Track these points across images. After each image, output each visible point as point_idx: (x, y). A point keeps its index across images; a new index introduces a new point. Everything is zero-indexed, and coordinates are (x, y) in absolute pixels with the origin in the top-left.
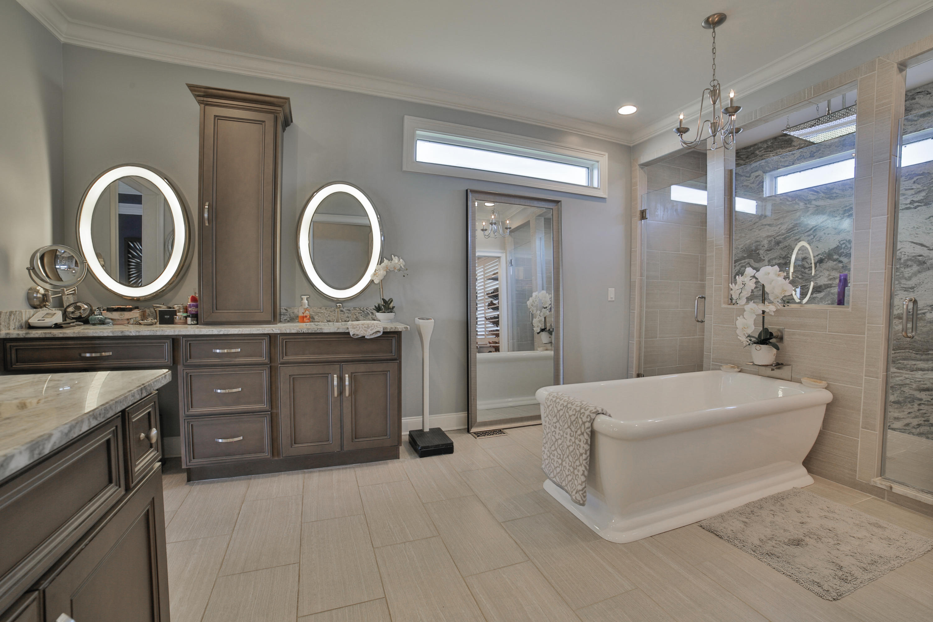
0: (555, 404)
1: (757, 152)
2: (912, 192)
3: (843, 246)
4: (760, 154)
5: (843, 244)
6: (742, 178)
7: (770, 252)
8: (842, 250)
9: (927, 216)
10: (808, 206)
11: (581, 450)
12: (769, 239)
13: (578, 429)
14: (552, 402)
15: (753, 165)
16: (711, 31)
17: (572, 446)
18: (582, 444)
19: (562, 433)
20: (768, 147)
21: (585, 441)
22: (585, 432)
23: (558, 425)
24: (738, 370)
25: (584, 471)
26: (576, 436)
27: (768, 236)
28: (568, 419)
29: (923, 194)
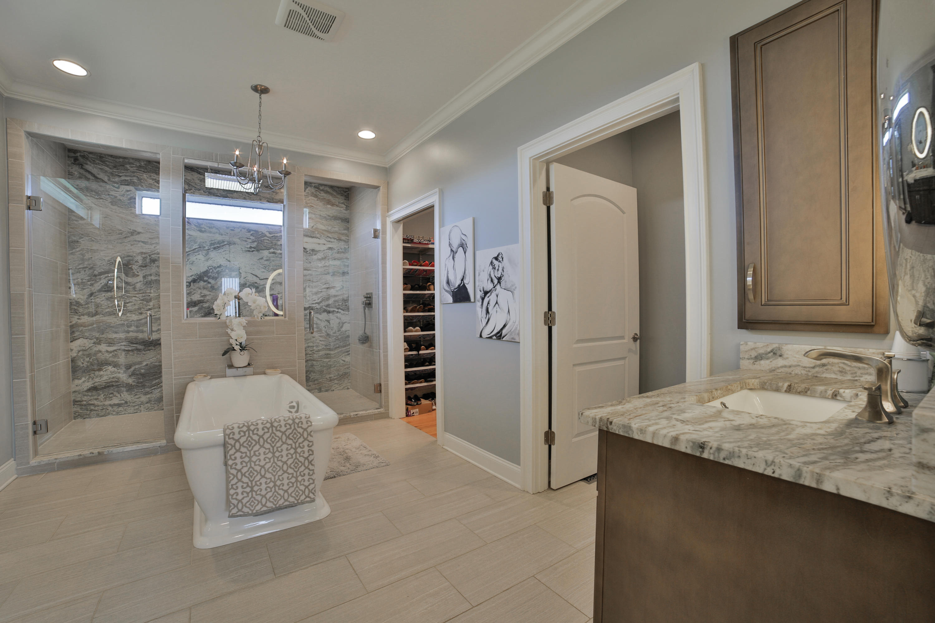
0: (251, 432)
1: (128, 166)
2: (250, 241)
3: (211, 271)
4: (132, 169)
5: (211, 269)
6: (108, 186)
7: (145, 268)
8: (210, 274)
9: (258, 258)
11: (306, 455)
12: (143, 256)
13: (298, 439)
14: (245, 432)
15: (123, 178)
16: (257, 95)
17: (292, 457)
18: (306, 449)
19: (270, 455)
20: (140, 166)
21: (311, 444)
22: (309, 436)
23: (262, 450)
24: (209, 377)
25: (313, 470)
26: (295, 446)
27: (142, 253)
28: (282, 436)
29: (256, 244)
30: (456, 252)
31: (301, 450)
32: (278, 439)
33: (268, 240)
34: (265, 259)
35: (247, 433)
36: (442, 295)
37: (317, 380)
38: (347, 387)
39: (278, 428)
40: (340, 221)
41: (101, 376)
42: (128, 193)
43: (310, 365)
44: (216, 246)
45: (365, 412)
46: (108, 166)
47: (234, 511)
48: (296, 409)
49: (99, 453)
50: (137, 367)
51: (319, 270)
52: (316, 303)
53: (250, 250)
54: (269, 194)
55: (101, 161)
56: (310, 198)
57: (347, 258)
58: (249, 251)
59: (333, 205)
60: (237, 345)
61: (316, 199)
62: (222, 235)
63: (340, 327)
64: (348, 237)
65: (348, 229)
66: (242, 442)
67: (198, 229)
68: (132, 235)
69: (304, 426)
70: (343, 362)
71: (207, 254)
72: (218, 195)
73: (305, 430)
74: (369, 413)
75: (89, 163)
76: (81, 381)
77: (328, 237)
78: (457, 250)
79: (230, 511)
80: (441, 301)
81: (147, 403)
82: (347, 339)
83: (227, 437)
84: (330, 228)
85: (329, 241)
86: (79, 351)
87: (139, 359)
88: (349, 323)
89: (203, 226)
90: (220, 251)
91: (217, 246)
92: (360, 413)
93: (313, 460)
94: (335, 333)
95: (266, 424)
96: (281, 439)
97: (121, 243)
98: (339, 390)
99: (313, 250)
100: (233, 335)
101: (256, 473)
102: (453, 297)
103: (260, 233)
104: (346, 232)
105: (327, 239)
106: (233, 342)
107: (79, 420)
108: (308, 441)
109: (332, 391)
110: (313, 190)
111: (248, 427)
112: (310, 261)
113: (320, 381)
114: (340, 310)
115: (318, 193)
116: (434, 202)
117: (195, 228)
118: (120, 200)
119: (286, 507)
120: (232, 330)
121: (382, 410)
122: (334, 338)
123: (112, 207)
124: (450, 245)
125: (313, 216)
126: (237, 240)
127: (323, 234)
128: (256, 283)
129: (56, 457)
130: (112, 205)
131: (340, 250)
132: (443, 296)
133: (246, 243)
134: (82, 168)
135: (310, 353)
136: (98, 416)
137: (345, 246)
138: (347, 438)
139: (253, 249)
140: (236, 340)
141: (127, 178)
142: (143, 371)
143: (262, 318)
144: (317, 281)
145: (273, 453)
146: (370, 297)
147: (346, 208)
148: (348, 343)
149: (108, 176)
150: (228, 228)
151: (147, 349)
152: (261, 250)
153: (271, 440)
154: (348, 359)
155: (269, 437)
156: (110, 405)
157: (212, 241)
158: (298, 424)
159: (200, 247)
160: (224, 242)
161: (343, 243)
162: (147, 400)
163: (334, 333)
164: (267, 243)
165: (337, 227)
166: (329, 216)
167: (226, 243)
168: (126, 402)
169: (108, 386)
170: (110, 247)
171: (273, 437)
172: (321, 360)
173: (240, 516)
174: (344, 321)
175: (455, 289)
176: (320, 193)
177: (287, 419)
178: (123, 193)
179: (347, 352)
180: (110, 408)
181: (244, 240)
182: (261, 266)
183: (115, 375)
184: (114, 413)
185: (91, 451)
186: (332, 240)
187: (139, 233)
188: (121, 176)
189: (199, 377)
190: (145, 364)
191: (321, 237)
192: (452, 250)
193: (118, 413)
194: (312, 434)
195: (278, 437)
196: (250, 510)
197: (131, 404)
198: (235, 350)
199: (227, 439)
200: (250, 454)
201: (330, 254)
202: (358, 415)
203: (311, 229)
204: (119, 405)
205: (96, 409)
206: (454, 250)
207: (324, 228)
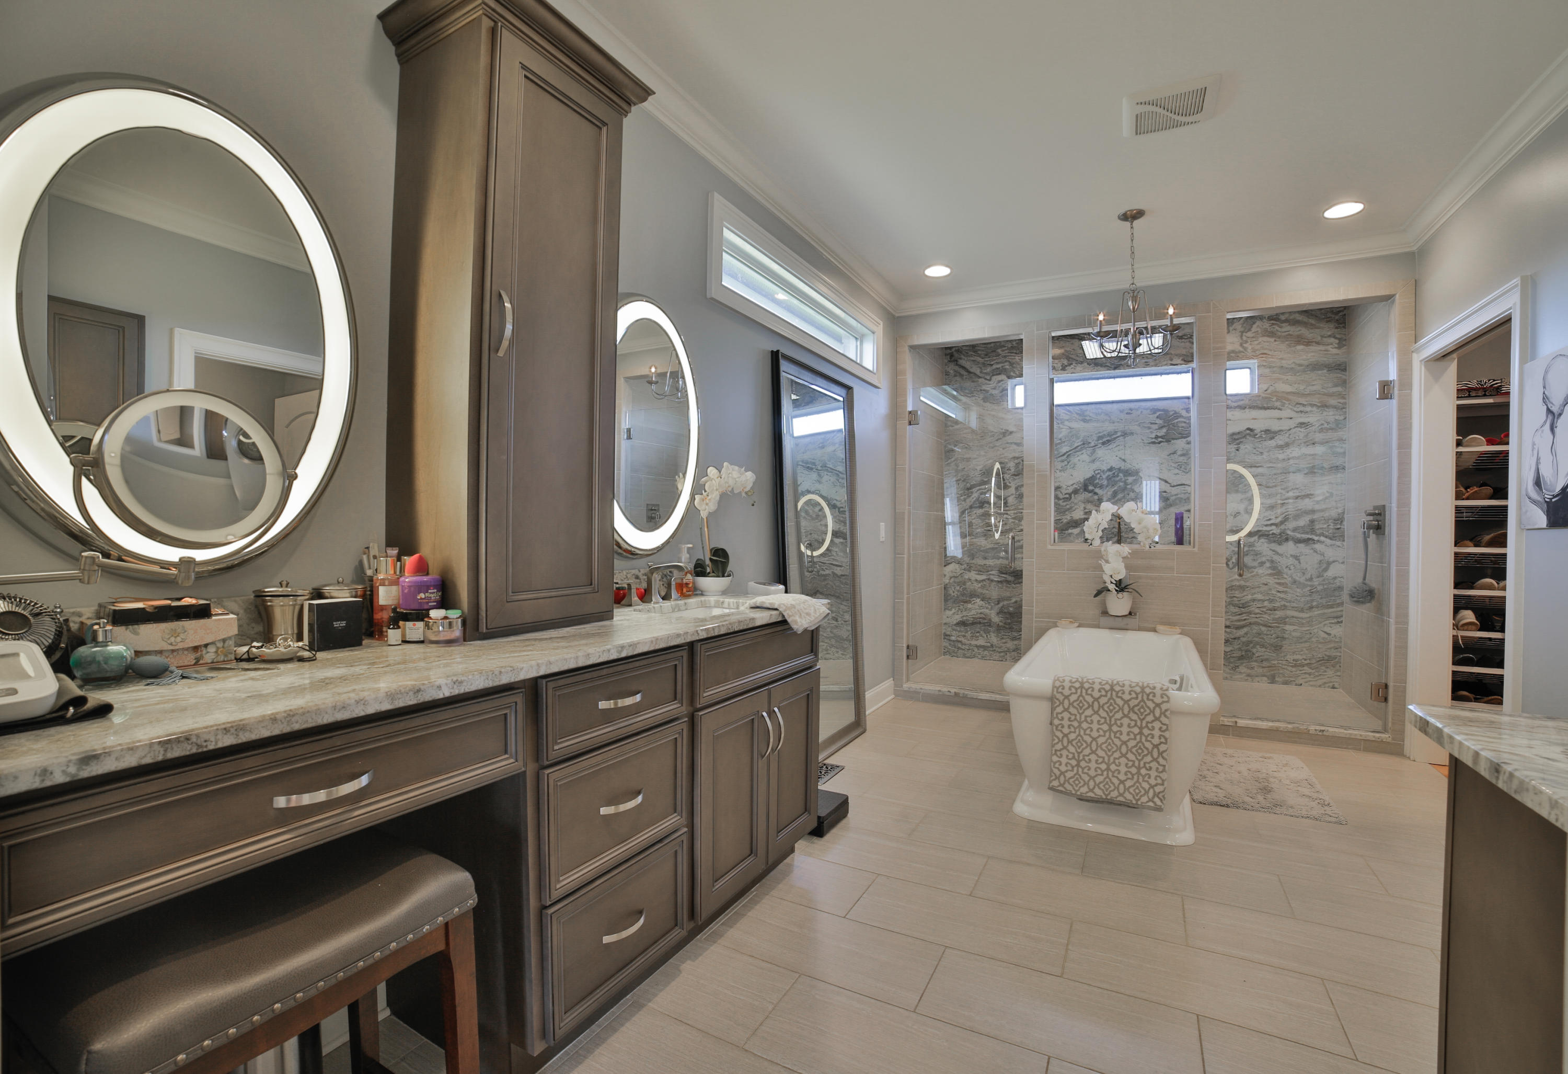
0: (1084, 691)
1: (999, 351)
2: (1156, 427)
3: (1098, 476)
4: (1003, 354)
5: (1098, 473)
6: (980, 380)
7: (1017, 477)
8: (1097, 481)
9: (1168, 453)
10: (1061, 426)
11: (1156, 741)
12: (1016, 461)
13: (1146, 715)
14: (1076, 689)
15: (994, 367)
16: (1128, 224)
17: (1135, 739)
18: (1156, 733)
19: (1105, 727)
20: (1012, 347)
21: (1164, 727)
22: (1163, 716)
23: (1096, 718)
24: (1076, 624)
25: (1164, 766)
26: (1141, 725)
27: (1014, 458)
28: (1123, 706)
29: (1164, 430)
30: (1560, 415)
31: (1149, 732)
32: (1117, 708)
33: (1185, 422)
34: (1179, 453)
35: (1079, 691)
36: (1524, 510)
37: (1267, 660)
38: (1331, 685)
39: (1120, 694)
40: (1325, 371)
41: (970, 609)
42: (1000, 384)
43: (1254, 631)
44: (1105, 440)
45: (1342, 731)
46: (979, 356)
47: (1055, 783)
48: (1178, 685)
49: (956, 694)
50: (1005, 603)
51: (1279, 465)
52: (1272, 524)
53: (1157, 441)
54: (1185, 348)
55: (974, 352)
56: (1260, 339)
57: (1341, 440)
58: (1154, 443)
59: (1308, 343)
60: (1112, 583)
61: (1272, 340)
62: (1114, 423)
63: (1320, 570)
64: (1344, 398)
65: (1344, 383)
66: (1072, 701)
67: (1081, 418)
68: (1004, 436)
69: (1158, 700)
70: (1326, 636)
71: (1094, 452)
72: (1108, 364)
73: (1158, 705)
74: (1351, 734)
75: (962, 357)
76: (951, 613)
77: (1297, 404)
78: (1563, 411)
79: (1051, 782)
80: (1520, 522)
81: (1014, 651)
82: (1337, 593)
83: (1055, 690)
84: (1302, 387)
85: (1301, 412)
86: (951, 578)
87: (1008, 594)
88: (1343, 563)
89: (1087, 413)
90: (1110, 447)
91: (1107, 440)
92: (1331, 730)
93: (1166, 751)
94: (1311, 579)
95: (1104, 685)
96: (1121, 709)
97: (993, 448)
98: (1312, 686)
99: (1267, 431)
100: (1108, 569)
101: (1085, 745)
102: (1547, 516)
103: (1171, 413)
104: (1339, 389)
105: (1295, 409)
106: (1107, 579)
107: (947, 657)
108: (1161, 722)
109: (1296, 685)
110: (1266, 325)
111: (1082, 683)
112: (1261, 450)
113: (1273, 662)
114: (1322, 538)
115: (1277, 328)
116: (1510, 309)
117: (1077, 417)
118: (992, 395)
119: (1120, 804)
120: (1107, 562)
121: (1385, 736)
122: (1309, 588)
123: (984, 404)
124: (1545, 399)
125: (1267, 371)
126: (1135, 428)
127: (1288, 400)
128: (1165, 492)
129: (922, 687)
130: (984, 402)
131: (1326, 425)
132: (1526, 512)
133: (1148, 431)
134: (957, 365)
135: (1257, 611)
136: (965, 656)
137: (1337, 417)
138: (1285, 762)
139: (1160, 439)
140: (1111, 576)
141: (998, 366)
142: (1011, 609)
143: (1152, 547)
144: (1275, 486)
145: (1110, 726)
146: (1379, 514)
147: (1338, 344)
148: (1338, 601)
149: (981, 368)
150: (1122, 411)
151: (1016, 582)
152: (1174, 439)
153: (1108, 707)
154: (1337, 631)
155: (1106, 703)
156: (977, 646)
157: (1100, 433)
158: (1148, 695)
159: (1084, 444)
160: (1116, 432)
161: (1331, 412)
162: (1014, 647)
163: (1307, 580)
164: (1183, 427)
165: (1319, 382)
166: (1300, 365)
167: (1119, 434)
168: (992, 646)
169: (976, 623)
170: (982, 453)
171: (1111, 705)
172: (1278, 627)
173: (1061, 792)
174: (1331, 560)
175: (1554, 497)
176: (1281, 327)
177: (1134, 685)
178: (995, 385)
179: (1337, 617)
180: (976, 650)
181: (1145, 427)
182: (1173, 465)
183: (982, 610)
184: (980, 656)
185: (949, 689)
186: (1308, 409)
187: (1011, 433)
188: (992, 365)
189: (1064, 622)
190: (1014, 600)
191: (1283, 406)
192: (1549, 411)
193: (983, 658)
194: (1168, 713)
195: (1118, 705)
196: (1074, 789)
197: (997, 649)
198: (1109, 590)
199: (1055, 693)
200: (1080, 718)
201: (1302, 435)
202: (1325, 733)
203: (1264, 395)
204: (984, 648)
205: (963, 647)
206: (1555, 409)
207: (1288, 388)
